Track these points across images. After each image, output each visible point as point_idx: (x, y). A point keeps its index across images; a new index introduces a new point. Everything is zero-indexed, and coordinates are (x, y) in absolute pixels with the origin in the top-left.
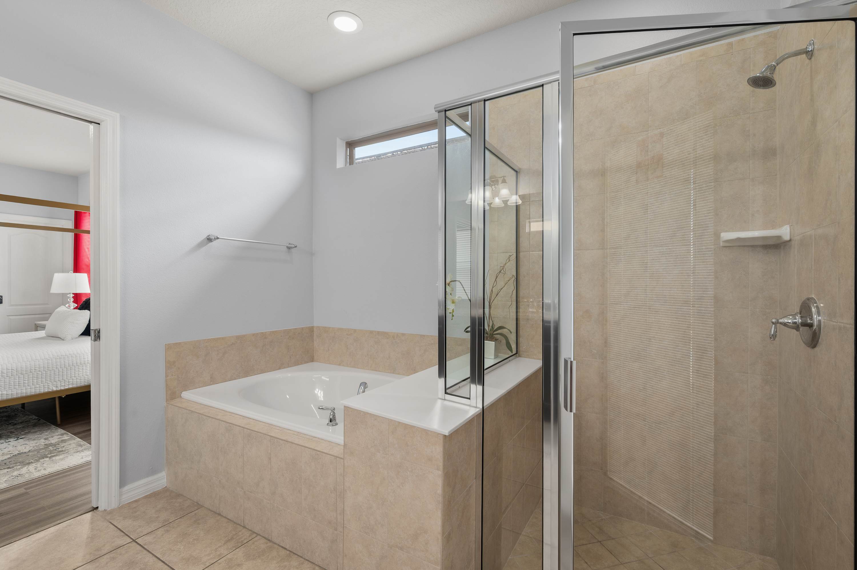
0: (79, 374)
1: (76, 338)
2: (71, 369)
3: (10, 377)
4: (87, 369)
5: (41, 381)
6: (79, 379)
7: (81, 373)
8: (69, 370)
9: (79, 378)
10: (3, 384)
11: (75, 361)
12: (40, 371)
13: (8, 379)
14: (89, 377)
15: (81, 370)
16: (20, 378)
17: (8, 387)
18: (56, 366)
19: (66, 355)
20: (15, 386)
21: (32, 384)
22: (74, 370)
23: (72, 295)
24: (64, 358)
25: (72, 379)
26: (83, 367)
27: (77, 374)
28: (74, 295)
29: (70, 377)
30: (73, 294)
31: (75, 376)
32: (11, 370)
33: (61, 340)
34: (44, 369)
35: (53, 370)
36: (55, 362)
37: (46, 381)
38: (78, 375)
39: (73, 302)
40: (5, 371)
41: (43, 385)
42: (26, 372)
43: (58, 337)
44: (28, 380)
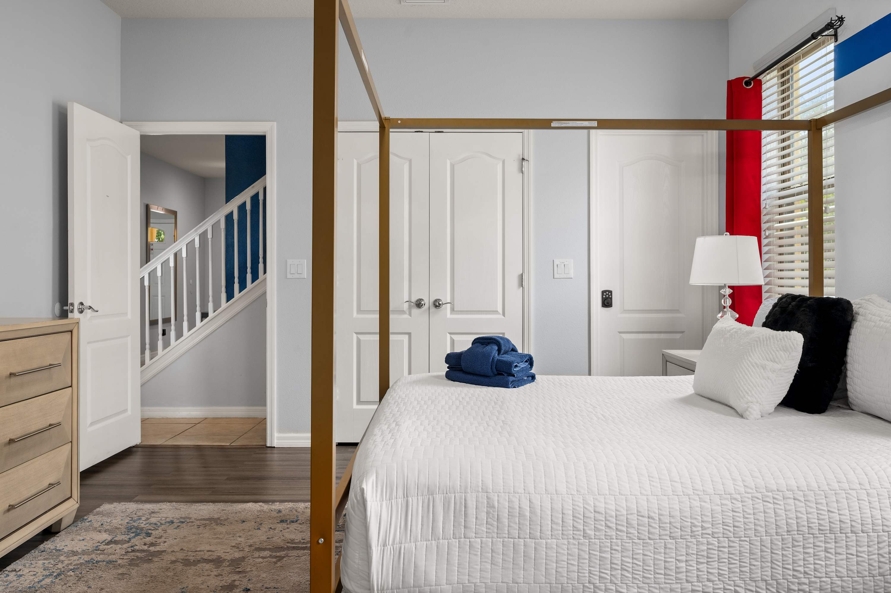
0: (816, 566)
1: (770, 414)
2: (796, 544)
3: (645, 544)
4: (840, 554)
5: (717, 571)
6: (818, 585)
7: (823, 563)
8: (790, 545)
9: (816, 583)
10: (631, 561)
11: (805, 517)
12: (716, 536)
13: (642, 547)
14: (844, 584)
15: (822, 554)
16: (668, 551)
17: (641, 573)
18: (755, 525)
19: (778, 490)
20: (658, 573)
21: (698, 576)
22: (804, 548)
23: (729, 291)
24: (776, 501)
25: (796, 580)
26: (828, 543)
27: (812, 566)
28: (732, 291)
29: (793, 575)
30: (730, 287)
31: (805, 573)
32: (649, 517)
33: (735, 414)
34: (725, 532)
35: (747, 539)
36: (752, 512)
37: (731, 575)
38: (815, 570)
39: (730, 307)
40: (634, 520)
41: (722, 586)
42: (683, 533)
43: (726, 403)
44: (686, 561)
